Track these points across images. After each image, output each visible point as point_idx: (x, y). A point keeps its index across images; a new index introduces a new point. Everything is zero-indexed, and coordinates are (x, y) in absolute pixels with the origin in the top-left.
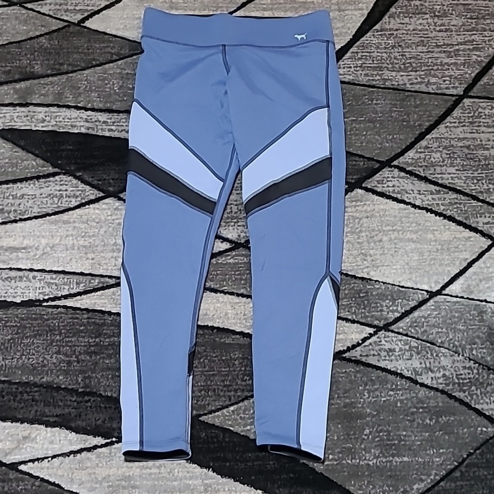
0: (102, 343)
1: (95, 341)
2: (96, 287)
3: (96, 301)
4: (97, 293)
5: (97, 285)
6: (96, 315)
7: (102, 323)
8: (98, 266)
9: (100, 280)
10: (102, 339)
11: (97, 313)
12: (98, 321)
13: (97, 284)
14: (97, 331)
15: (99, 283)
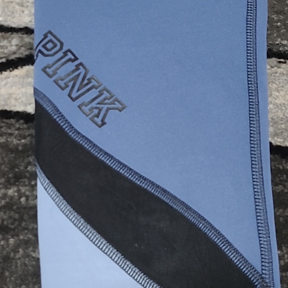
0: (23, 200)
1: (5, 195)
2: (13, 57)
3: (13, 90)
4: (16, 72)
5: (14, 53)
6: (9, 126)
7: (25, 145)
8: (17, 7)
9: (22, 39)
10: (23, 189)
11: (13, 121)
12: (15, 142)
13: (14, 48)
14: (12, 167)
15: (19, 47)
